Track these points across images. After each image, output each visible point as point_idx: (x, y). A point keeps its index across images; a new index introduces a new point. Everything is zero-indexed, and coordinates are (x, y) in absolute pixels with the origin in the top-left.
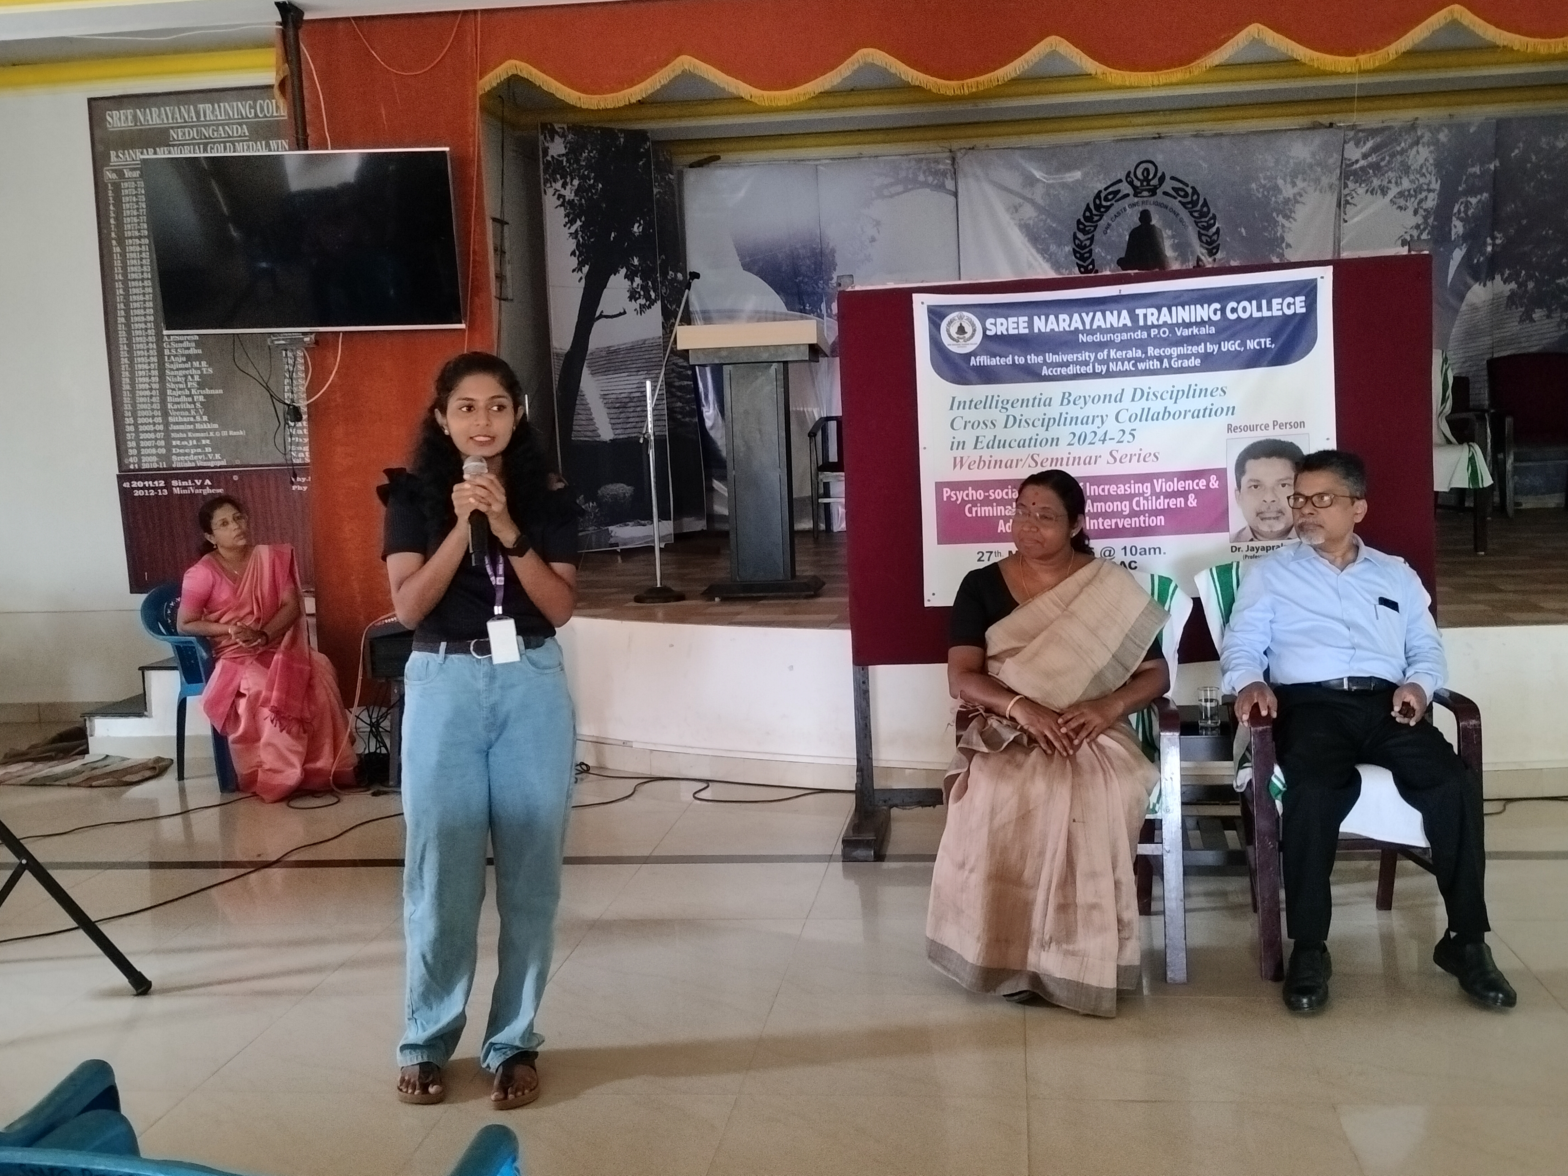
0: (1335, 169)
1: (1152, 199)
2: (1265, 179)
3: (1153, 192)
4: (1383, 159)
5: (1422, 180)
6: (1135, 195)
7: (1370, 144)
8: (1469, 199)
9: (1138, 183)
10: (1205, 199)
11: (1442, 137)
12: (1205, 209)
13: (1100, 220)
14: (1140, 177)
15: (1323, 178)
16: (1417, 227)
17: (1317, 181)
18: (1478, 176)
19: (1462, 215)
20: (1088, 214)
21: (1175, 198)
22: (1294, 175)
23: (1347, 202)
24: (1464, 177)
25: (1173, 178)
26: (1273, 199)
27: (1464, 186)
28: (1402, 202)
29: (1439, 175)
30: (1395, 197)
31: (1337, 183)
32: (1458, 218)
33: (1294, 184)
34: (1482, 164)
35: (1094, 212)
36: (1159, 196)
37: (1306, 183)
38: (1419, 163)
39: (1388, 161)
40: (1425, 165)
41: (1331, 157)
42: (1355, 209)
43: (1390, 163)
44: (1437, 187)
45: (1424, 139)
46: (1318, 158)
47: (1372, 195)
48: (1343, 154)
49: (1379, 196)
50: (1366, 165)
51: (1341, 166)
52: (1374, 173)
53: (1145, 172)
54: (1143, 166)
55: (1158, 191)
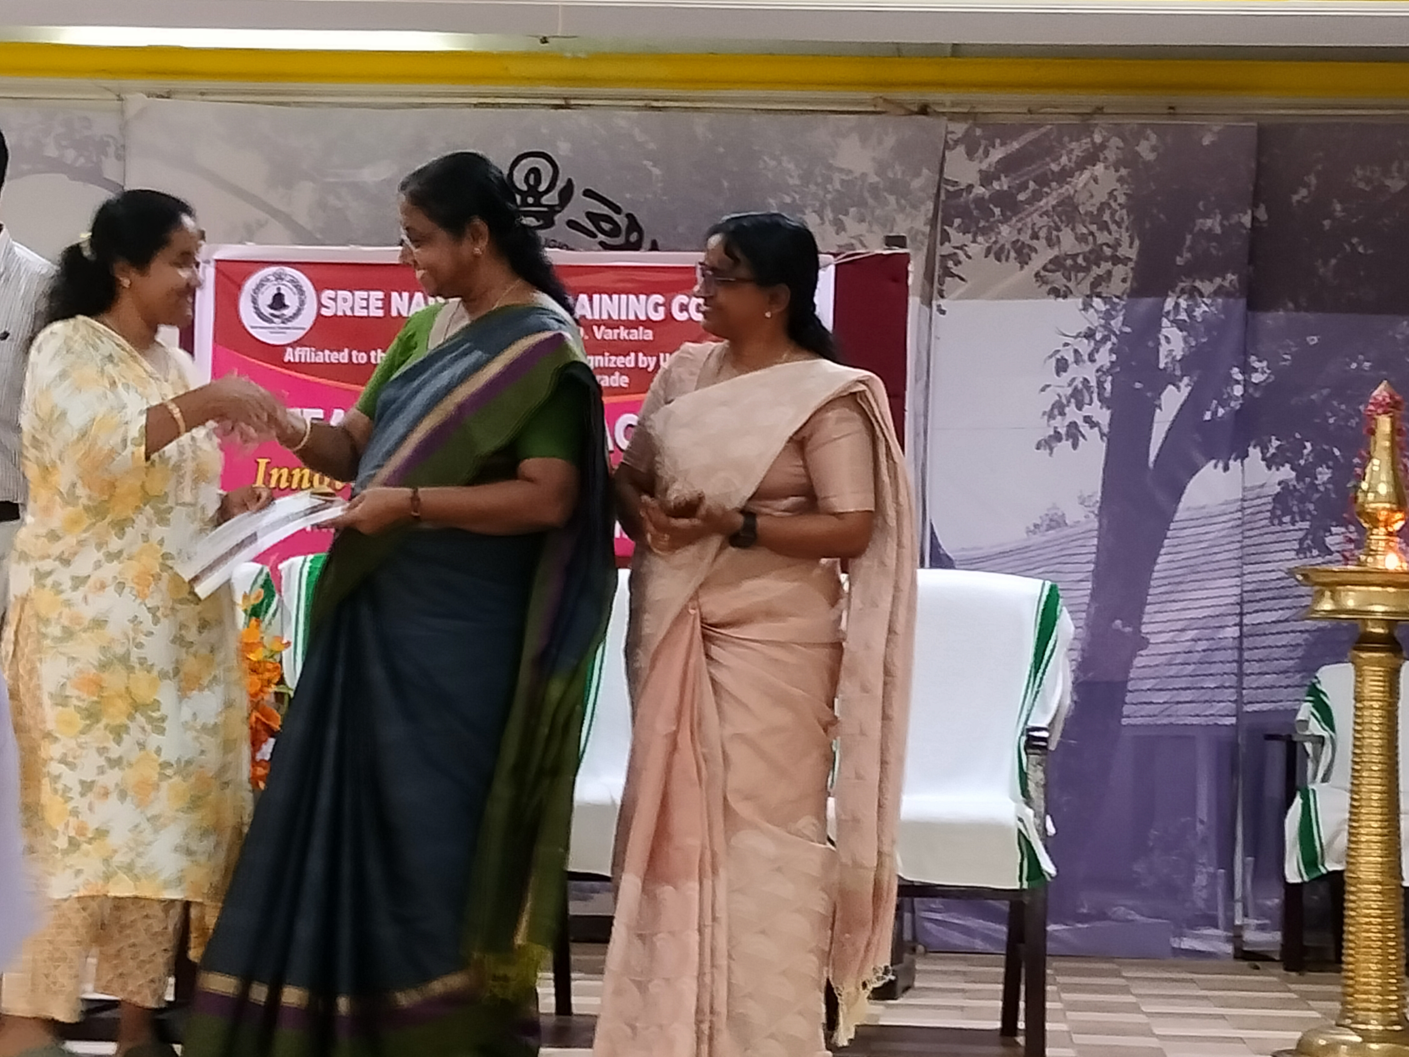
0: (923, 203)
3: (548, 219)
4: (1024, 187)
5: (1103, 237)
7: (997, 154)
8: (1198, 284)
11: (1145, 150)
15: (899, 218)
16: (1090, 335)
17: (887, 223)
18: (1216, 237)
19: (1183, 316)
21: (595, 234)
22: (840, 209)
23: (948, 273)
24: (1189, 237)
25: (588, 193)
27: (1188, 255)
28: (1058, 279)
29: (1137, 229)
30: (1045, 268)
31: (927, 229)
32: (1174, 322)
33: (840, 227)
34: (1225, 217)
37: (865, 226)
38: (1097, 201)
39: (1034, 191)
40: (1110, 207)
41: (918, 174)
42: (963, 288)
43: (1037, 197)
44: (1132, 254)
45: (1107, 152)
46: (890, 175)
47: (999, 259)
48: (941, 171)
49: (1013, 263)
50: (987, 196)
51: (938, 195)
52: (1003, 213)
53: (532, 176)
54: (528, 164)
55: (557, 217)
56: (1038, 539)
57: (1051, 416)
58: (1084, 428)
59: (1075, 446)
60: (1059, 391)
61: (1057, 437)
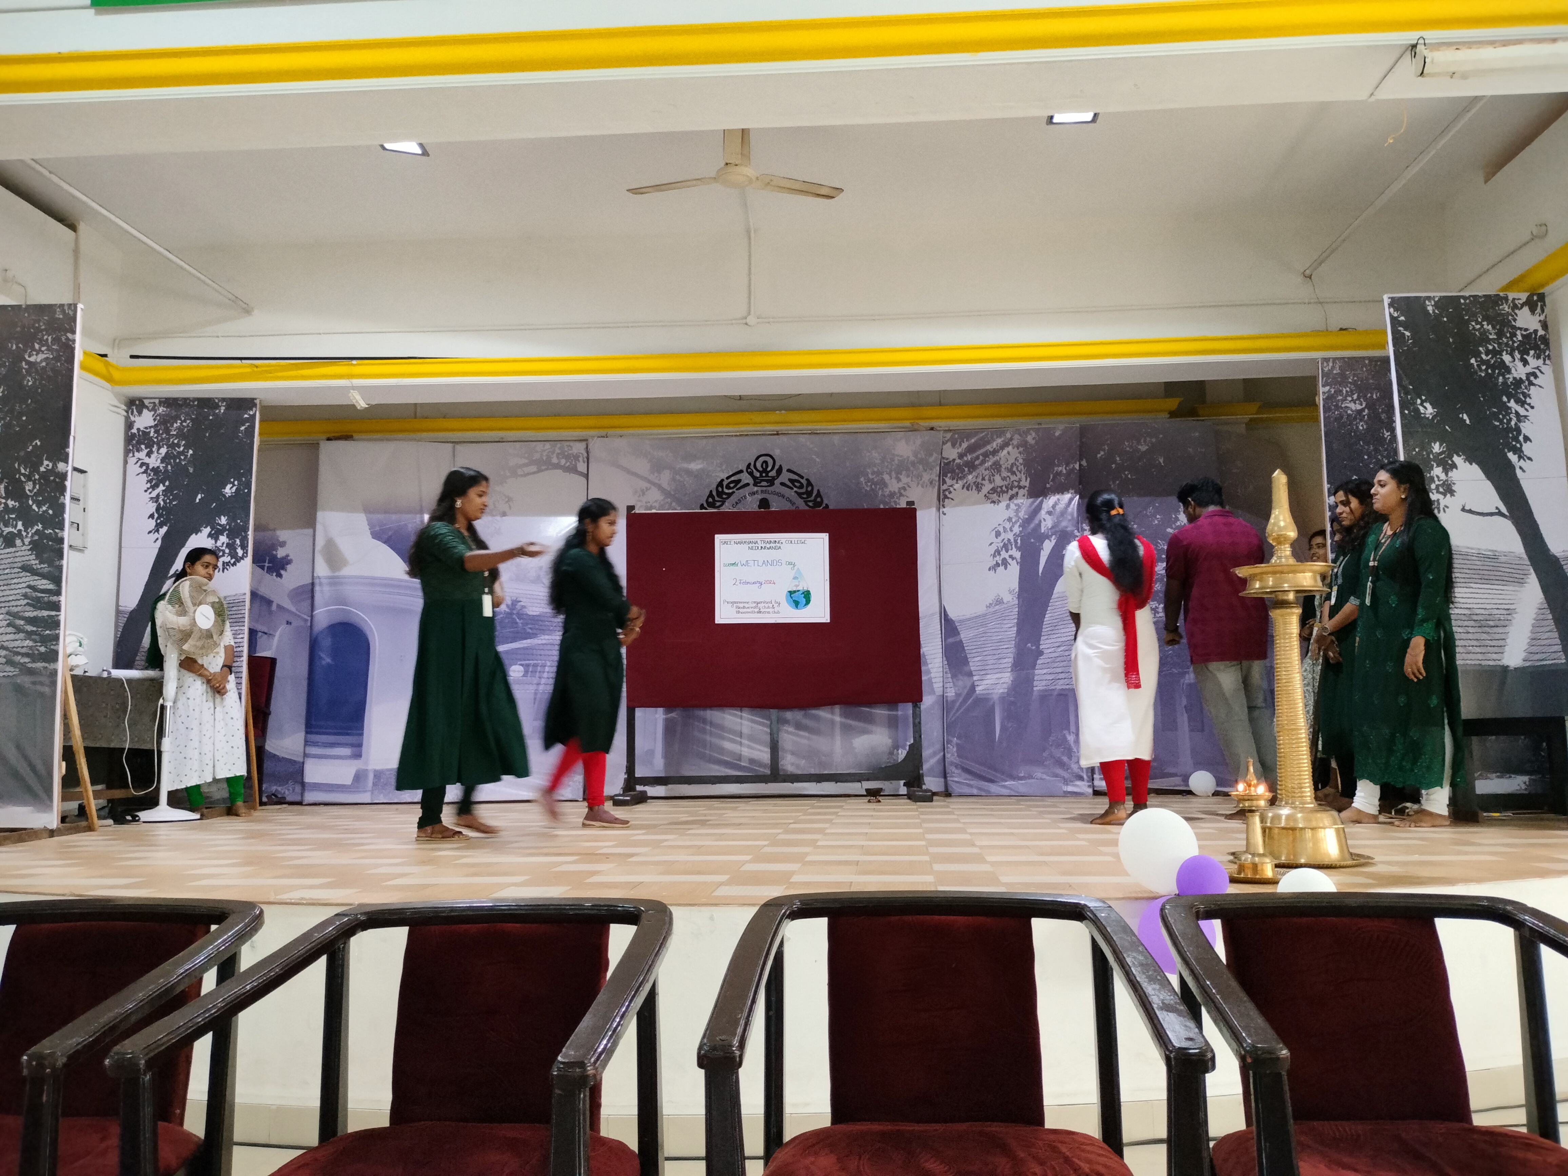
0: (935, 467)
1: (770, 489)
2: (872, 475)
3: (771, 482)
4: (977, 458)
6: (755, 485)
7: (965, 445)
8: (1057, 495)
9: (758, 475)
10: (818, 490)
11: (1029, 439)
12: (819, 500)
13: (721, 505)
14: (761, 469)
15: (925, 474)
16: (1010, 519)
17: (919, 477)
18: (1064, 474)
19: (1051, 509)
20: (710, 500)
21: (791, 488)
22: (899, 471)
23: (946, 497)
24: (1052, 475)
25: (789, 471)
26: (880, 493)
27: (1050, 484)
28: (995, 497)
29: (1028, 474)
30: (988, 493)
31: (937, 479)
32: (1047, 512)
33: (899, 480)
34: (1068, 466)
35: (717, 498)
36: (777, 487)
37: (910, 479)
38: (1010, 462)
39: (982, 461)
40: (1016, 465)
41: (931, 455)
42: (953, 503)
43: (983, 462)
44: (1027, 484)
45: (1013, 441)
46: (919, 456)
47: (968, 489)
48: (941, 454)
49: (974, 492)
50: (961, 463)
51: (940, 464)
52: (969, 470)
53: (764, 465)
54: (762, 459)
55: (775, 482)
56: (992, 610)
57: (994, 556)
58: (1010, 560)
59: (1006, 568)
60: (998, 544)
61: (998, 565)
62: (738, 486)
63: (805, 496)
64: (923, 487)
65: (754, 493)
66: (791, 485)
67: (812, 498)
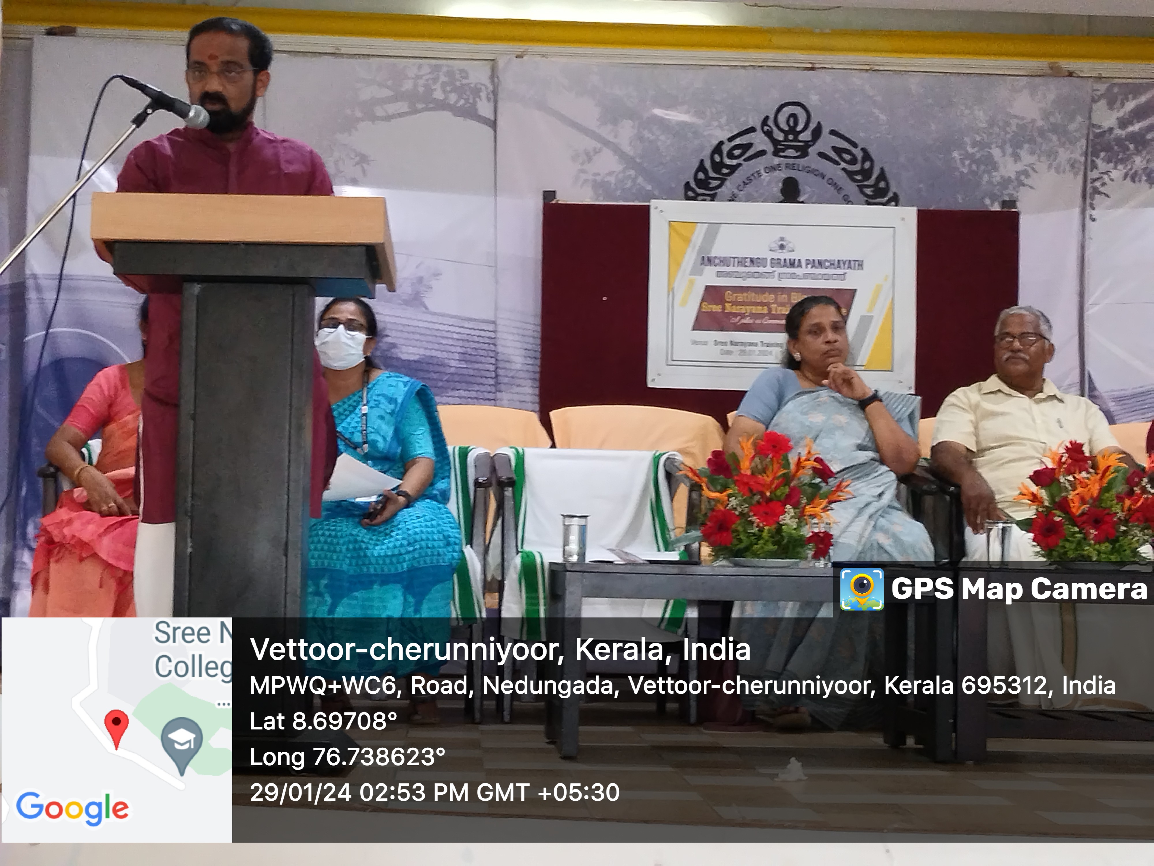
0: (1078, 140)
1: (802, 162)
2: (973, 148)
3: (803, 151)
6: (776, 153)
7: (1130, 105)
9: (781, 137)
10: (882, 170)
12: (882, 185)
13: (719, 187)
14: (786, 127)
15: (1060, 151)
17: (1052, 154)
20: (701, 176)
21: (839, 164)
22: (1017, 145)
23: (1097, 191)
25: (833, 132)
26: (986, 178)
31: (1082, 160)
33: (1017, 157)
35: (712, 174)
36: (812, 160)
37: (1036, 157)
41: (1072, 119)
42: (1108, 202)
46: (1052, 120)
47: (1134, 181)
48: (1090, 118)
49: (1144, 184)
50: (1124, 136)
51: (1088, 135)
52: (1136, 148)
53: (792, 120)
54: (788, 110)
55: (810, 150)
62: (747, 155)
63: (859, 177)
64: (1057, 171)
65: (773, 168)
66: (837, 159)
67: (872, 181)
